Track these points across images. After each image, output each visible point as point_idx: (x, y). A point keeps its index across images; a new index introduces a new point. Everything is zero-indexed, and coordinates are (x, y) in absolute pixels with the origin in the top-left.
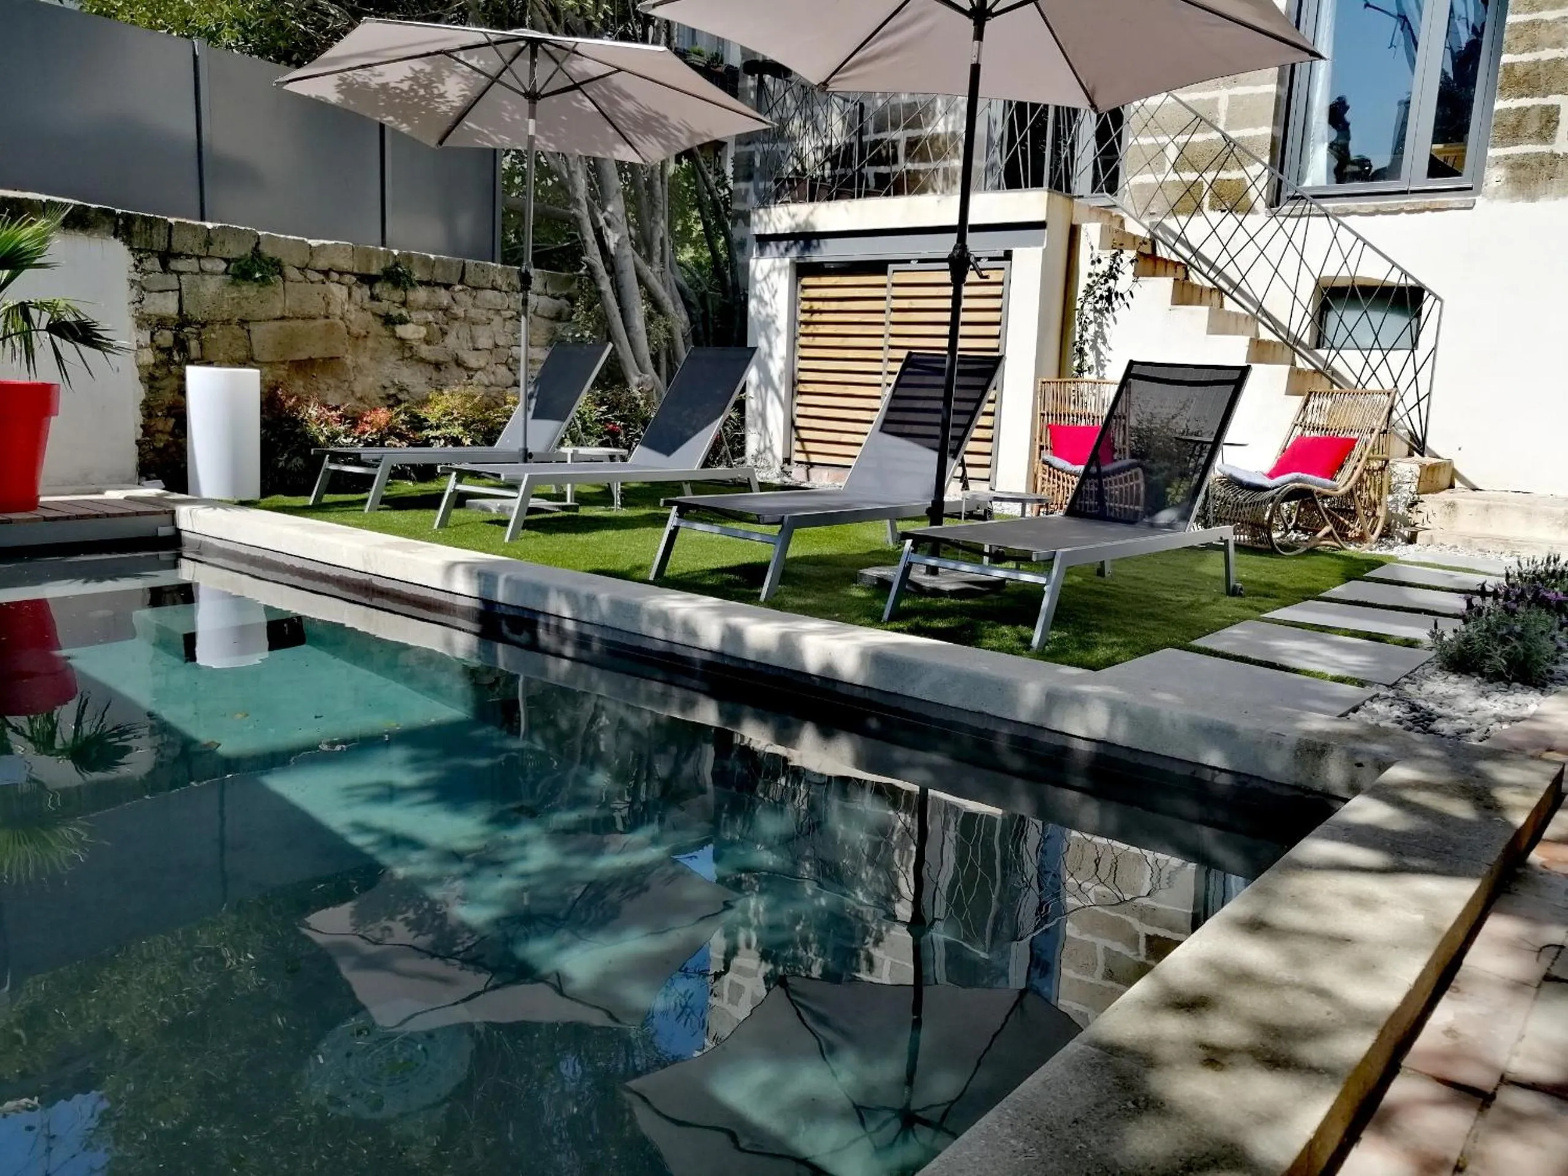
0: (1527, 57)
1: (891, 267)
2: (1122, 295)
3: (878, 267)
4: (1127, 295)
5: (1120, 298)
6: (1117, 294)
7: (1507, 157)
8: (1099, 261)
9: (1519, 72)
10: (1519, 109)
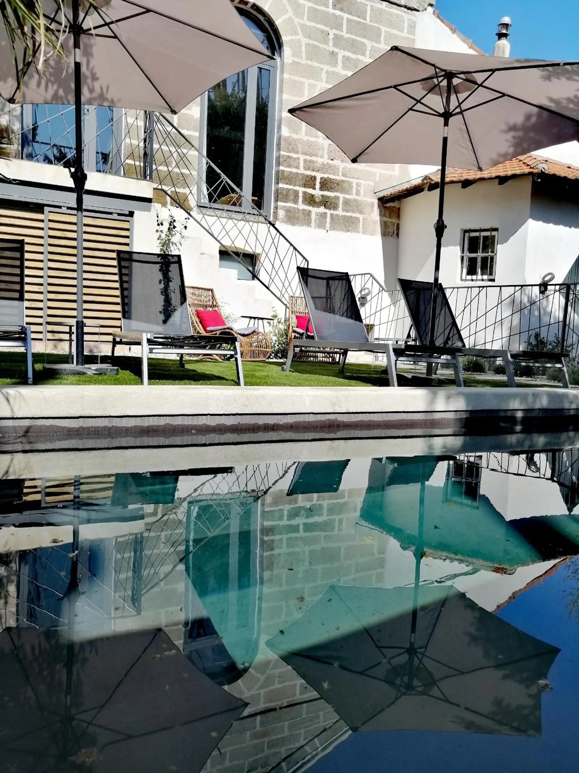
0: (288, 169)
1: (46, 209)
2: (176, 244)
3: (38, 208)
4: (178, 244)
5: (174, 245)
6: (172, 243)
7: (285, 207)
8: (162, 224)
9: (286, 174)
10: (287, 189)
